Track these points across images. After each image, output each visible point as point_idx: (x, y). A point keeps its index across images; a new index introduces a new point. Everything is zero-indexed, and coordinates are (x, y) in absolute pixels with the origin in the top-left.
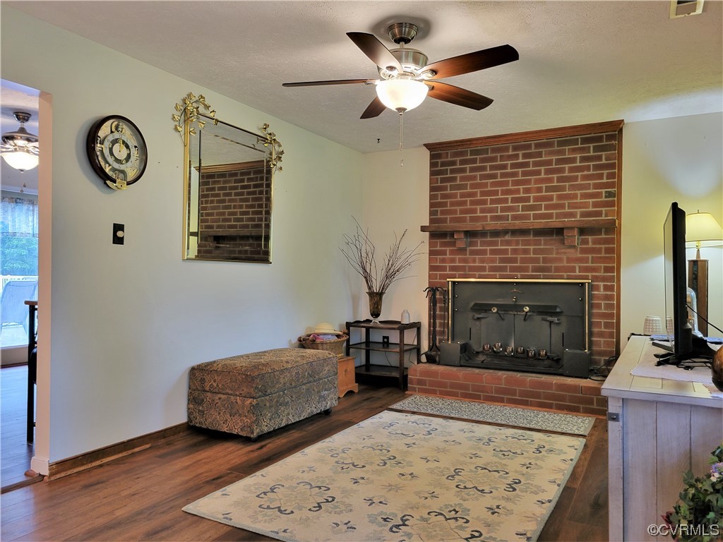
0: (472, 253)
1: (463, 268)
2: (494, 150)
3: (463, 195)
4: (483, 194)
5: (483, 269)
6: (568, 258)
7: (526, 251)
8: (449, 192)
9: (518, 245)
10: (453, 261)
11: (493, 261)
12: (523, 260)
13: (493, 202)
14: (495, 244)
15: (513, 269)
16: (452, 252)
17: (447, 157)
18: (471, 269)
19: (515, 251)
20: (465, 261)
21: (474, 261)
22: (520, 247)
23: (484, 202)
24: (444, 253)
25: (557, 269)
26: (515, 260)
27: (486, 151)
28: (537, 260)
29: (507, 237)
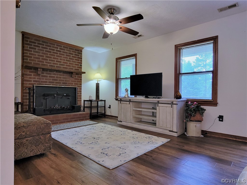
0: (43, 76)
1: (39, 81)
2: (50, 44)
3: (38, 55)
4: (46, 57)
5: (46, 82)
6: (72, 81)
7: (60, 78)
8: (33, 53)
9: (58, 76)
10: (35, 78)
11: (50, 80)
12: (60, 80)
13: (50, 60)
14: (50, 74)
15: (56, 83)
16: (34, 75)
17: (32, 40)
18: (42, 82)
19: (57, 77)
20: (40, 79)
21: (43, 79)
22: (59, 76)
23: (47, 60)
24: (31, 75)
25: (69, 83)
26: (57, 80)
27: (48, 43)
28: (63, 81)
29: (55, 73)
